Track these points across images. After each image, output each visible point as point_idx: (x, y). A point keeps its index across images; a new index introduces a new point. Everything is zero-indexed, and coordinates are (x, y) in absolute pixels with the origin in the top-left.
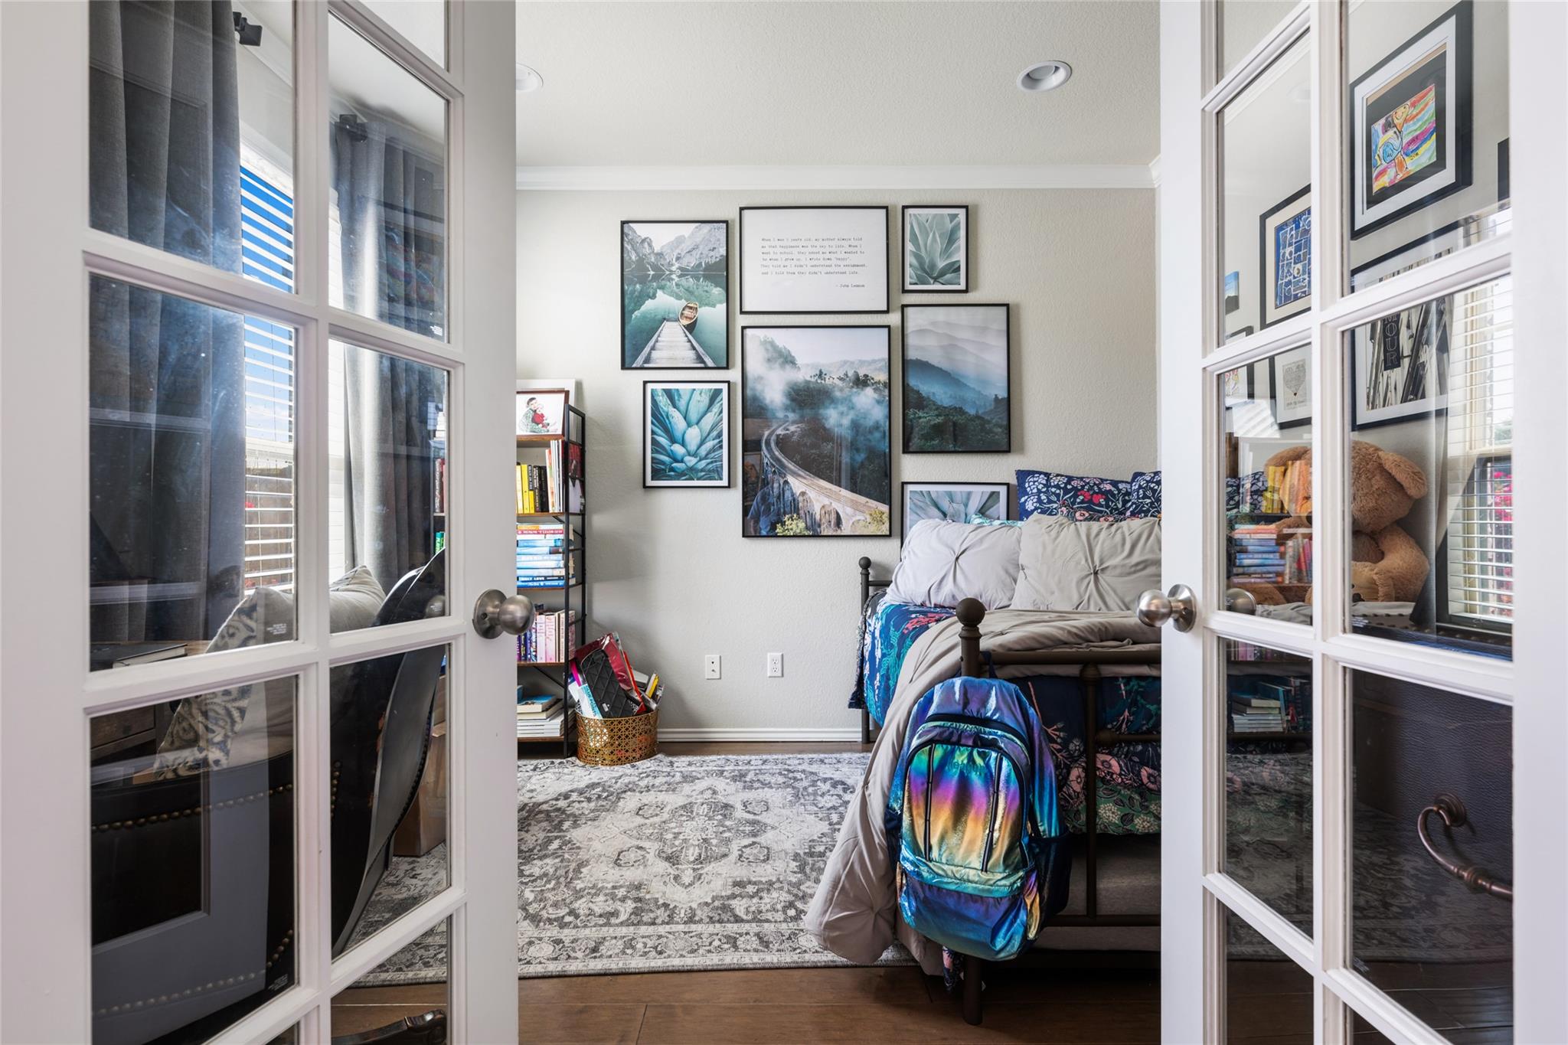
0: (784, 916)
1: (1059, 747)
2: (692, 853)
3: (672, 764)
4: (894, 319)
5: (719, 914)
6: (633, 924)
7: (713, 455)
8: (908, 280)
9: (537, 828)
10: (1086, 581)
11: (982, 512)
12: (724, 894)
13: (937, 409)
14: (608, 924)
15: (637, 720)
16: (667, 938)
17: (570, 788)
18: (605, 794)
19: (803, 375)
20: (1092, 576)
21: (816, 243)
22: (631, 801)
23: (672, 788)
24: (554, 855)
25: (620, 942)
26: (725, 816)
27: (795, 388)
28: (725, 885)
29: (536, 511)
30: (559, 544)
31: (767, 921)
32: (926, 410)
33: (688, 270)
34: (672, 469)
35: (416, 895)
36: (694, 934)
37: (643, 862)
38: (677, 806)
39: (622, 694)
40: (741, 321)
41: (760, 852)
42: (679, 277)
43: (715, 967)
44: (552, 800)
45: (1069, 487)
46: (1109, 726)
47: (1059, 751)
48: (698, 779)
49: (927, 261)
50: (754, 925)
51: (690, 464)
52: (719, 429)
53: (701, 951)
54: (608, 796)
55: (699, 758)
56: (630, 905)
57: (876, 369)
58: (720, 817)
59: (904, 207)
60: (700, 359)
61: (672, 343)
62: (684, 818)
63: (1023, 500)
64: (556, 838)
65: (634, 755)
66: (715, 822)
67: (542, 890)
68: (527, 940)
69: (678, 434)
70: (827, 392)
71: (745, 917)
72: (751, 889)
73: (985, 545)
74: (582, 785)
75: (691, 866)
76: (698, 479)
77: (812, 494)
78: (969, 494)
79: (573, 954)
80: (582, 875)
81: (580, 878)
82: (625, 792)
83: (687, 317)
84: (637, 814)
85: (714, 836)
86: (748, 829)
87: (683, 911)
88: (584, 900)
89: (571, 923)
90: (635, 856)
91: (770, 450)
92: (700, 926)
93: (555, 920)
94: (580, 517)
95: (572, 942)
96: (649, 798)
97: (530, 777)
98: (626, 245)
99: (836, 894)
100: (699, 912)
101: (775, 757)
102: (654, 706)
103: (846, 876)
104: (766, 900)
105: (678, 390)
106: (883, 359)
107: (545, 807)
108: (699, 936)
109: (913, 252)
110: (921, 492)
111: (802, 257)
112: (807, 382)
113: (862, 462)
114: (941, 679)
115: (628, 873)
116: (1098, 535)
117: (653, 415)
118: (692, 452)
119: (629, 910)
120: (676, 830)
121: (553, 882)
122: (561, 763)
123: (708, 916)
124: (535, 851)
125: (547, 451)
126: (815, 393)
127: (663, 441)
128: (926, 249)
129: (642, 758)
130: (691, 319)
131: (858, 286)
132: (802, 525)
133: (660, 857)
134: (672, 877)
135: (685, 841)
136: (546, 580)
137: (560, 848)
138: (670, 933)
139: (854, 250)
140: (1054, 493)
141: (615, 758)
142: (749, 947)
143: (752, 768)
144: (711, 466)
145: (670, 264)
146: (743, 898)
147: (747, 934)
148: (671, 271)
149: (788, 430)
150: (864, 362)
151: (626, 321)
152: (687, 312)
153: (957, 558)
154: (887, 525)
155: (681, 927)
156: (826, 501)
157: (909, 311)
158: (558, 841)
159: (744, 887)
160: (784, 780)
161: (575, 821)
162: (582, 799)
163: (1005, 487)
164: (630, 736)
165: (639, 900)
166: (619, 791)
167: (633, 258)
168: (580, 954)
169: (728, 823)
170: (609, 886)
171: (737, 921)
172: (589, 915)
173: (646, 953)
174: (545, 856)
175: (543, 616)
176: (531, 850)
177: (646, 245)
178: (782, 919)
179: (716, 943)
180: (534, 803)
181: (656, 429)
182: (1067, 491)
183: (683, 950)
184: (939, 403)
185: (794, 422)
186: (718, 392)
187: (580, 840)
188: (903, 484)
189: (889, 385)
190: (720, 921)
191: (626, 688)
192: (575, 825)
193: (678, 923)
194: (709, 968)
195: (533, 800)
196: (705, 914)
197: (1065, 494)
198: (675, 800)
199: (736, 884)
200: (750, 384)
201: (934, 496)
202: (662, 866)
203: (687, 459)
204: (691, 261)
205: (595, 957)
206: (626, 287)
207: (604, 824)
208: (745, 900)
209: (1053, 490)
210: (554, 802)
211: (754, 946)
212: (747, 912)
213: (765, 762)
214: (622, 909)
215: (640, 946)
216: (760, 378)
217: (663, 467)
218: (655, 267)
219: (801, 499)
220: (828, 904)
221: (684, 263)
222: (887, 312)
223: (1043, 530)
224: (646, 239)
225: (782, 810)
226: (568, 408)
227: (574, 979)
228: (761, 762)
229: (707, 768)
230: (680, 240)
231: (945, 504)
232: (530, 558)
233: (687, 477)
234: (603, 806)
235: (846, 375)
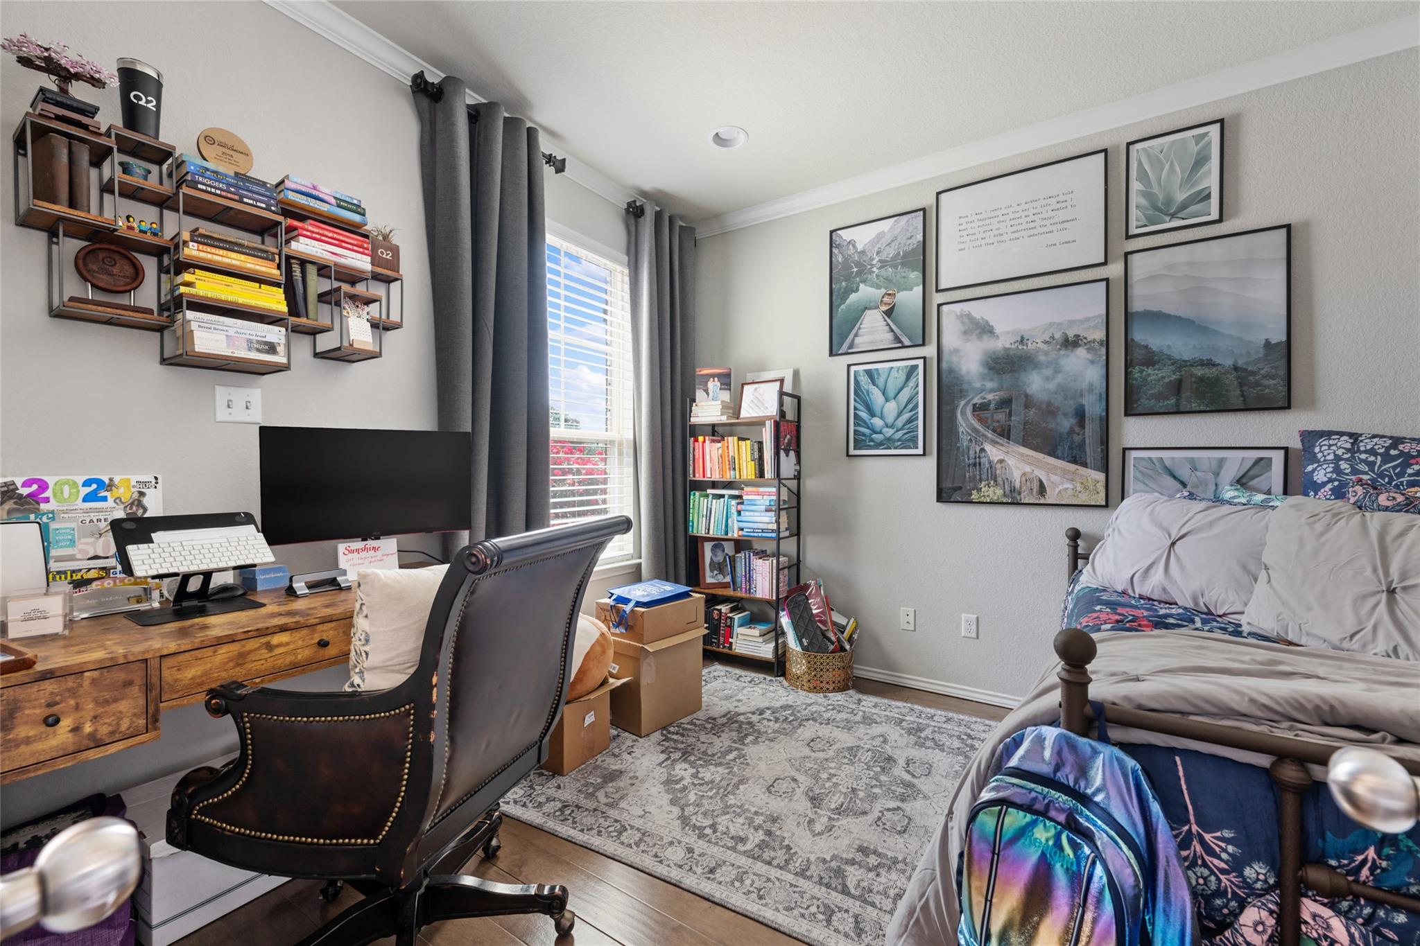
0: (892, 906)
1: (1223, 865)
2: (836, 800)
3: (860, 701)
4: (1115, 270)
5: (830, 877)
6: (754, 858)
7: (909, 426)
8: (1133, 223)
9: (727, 736)
10: (1371, 602)
11: (1242, 482)
12: (844, 856)
13: (1173, 364)
14: (733, 849)
15: (831, 658)
16: (774, 884)
17: (767, 705)
18: (791, 718)
19: (1003, 342)
20: (1384, 596)
21: (1019, 209)
22: (808, 731)
23: (848, 726)
24: (728, 765)
25: (734, 872)
26: (883, 769)
27: (994, 356)
28: (849, 846)
29: (756, 477)
30: (772, 503)
31: (873, 905)
32: (1157, 366)
33: (887, 261)
34: (872, 440)
35: (623, 770)
36: (798, 889)
37: (790, 795)
38: (845, 746)
39: (819, 633)
40: (938, 298)
41: (899, 821)
42: (879, 269)
43: (799, 937)
44: (750, 712)
45: (1393, 452)
46: (1333, 863)
47: (1223, 871)
48: (876, 723)
49: (1161, 198)
50: (858, 903)
51: (888, 435)
52: (914, 402)
53: (796, 912)
54: (793, 720)
55: (886, 701)
56: (760, 836)
57: (1090, 328)
58: (878, 769)
59: (1129, 144)
60: (897, 339)
61: (873, 328)
62: (846, 761)
63: (1310, 468)
64: (737, 749)
65: (828, 686)
66: (872, 773)
67: (703, 796)
68: (671, 839)
69: (877, 409)
70: (1030, 357)
71: (853, 891)
72: (873, 860)
73: (1217, 529)
74: (778, 704)
75: (829, 814)
76: (895, 448)
77: (1011, 462)
78: (1222, 461)
79: (694, 868)
80: (737, 792)
81: (734, 794)
82: (808, 720)
83: (885, 304)
84: (808, 745)
85: (863, 788)
86: (900, 790)
87: (800, 860)
88: (728, 816)
89: (708, 835)
90: (787, 788)
91: (966, 419)
92: (808, 883)
93: (699, 828)
94: (796, 481)
95: (700, 856)
96: (824, 731)
97: (744, 688)
98: (834, 250)
99: (911, 923)
100: (813, 867)
101: (961, 717)
102: (848, 647)
103: (921, 909)
104: (882, 879)
105: (877, 370)
106: (1099, 316)
107: (741, 718)
108: (802, 894)
109: (1141, 191)
110: (1150, 459)
111: (1002, 225)
112: (1007, 350)
113: (1071, 428)
114: (1035, 721)
115: (773, 802)
116: (1402, 534)
117: (856, 393)
118: (890, 424)
119: (757, 841)
120: (832, 771)
121: (714, 791)
122: (771, 680)
123: (819, 875)
124: (716, 757)
125: (764, 429)
126: (1015, 360)
127: (864, 415)
128: (1159, 184)
129: (834, 690)
130: (890, 304)
131: (1067, 242)
132: (999, 492)
133: (807, 794)
134: (808, 819)
135: (836, 784)
136: (763, 532)
137: (734, 760)
138: (778, 879)
139: (1062, 205)
140: (1365, 461)
141: (811, 686)
142: (841, 928)
143: (933, 724)
144: (906, 436)
145: (872, 259)
146: (861, 867)
147: (847, 911)
148: (872, 265)
149: (985, 398)
150: (1075, 321)
151: (834, 315)
152: (886, 299)
153: (1173, 544)
154: (1103, 494)
155: (790, 877)
156: (1028, 469)
157: (1134, 259)
158: (736, 752)
159: (867, 856)
160: (961, 745)
161: (757, 738)
162: (772, 718)
163: (1282, 452)
164: (825, 670)
165: (769, 833)
166: (804, 718)
167: (840, 260)
168: (699, 870)
169: (883, 778)
170: (753, 810)
171: (843, 892)
172: (725, 833)
173: (749, 892)
174: (720, 764)
175: (761, 560)
176: (713, 755)
177: (851, 246)
178: (888, 909)
179: (813, 909)
180: (736, 712)
181: (857, 405)
182: (1387, 458)
183: (781, 903)
184: (1178, 357)
185: (991, 391)
186: (915, 367)
187: (753, 757)
188: (1125, 450)
189: (1107, 343)
190: (828, 886)
191: (823, 628)
192: (756, 742)
193: (790, 872)
194: (794, 935)
195: (737, 709)
196: (818, 872)
197: (1384, 462)
198: (845, 739)
199: (863, 850)
200: (945, 357)
201: (1167, 463)
202: (803, 805)
203: (885, 430)
204: (890, 253)
205: (709, 878)
206: (834, 286)
207: (777, 746)
208: (862, 870)
209: (1363, 456)
210: (750, 715)
211: (847, 929)
212: (858, 886)
213: (949, 720)
214: (751, 838)
215: (748, 882)
216: (956, 351)
217: (864, 438)
218: (858, 264)
219: (998, 466)
220: (903, 928)
221: (883, 256)
222: (1105, 263)
223: (1303, 520)
224: (850, 242)
225: (943, 779)
226: (782, 394)
227: (685, 893)
228: (945, 719)
229: (888, 714)
230: (880, 236)
231: (1185, 473)
232: (751, 514)
233: (885, 446)
234: (784, 729)
235: (1053, 337)
